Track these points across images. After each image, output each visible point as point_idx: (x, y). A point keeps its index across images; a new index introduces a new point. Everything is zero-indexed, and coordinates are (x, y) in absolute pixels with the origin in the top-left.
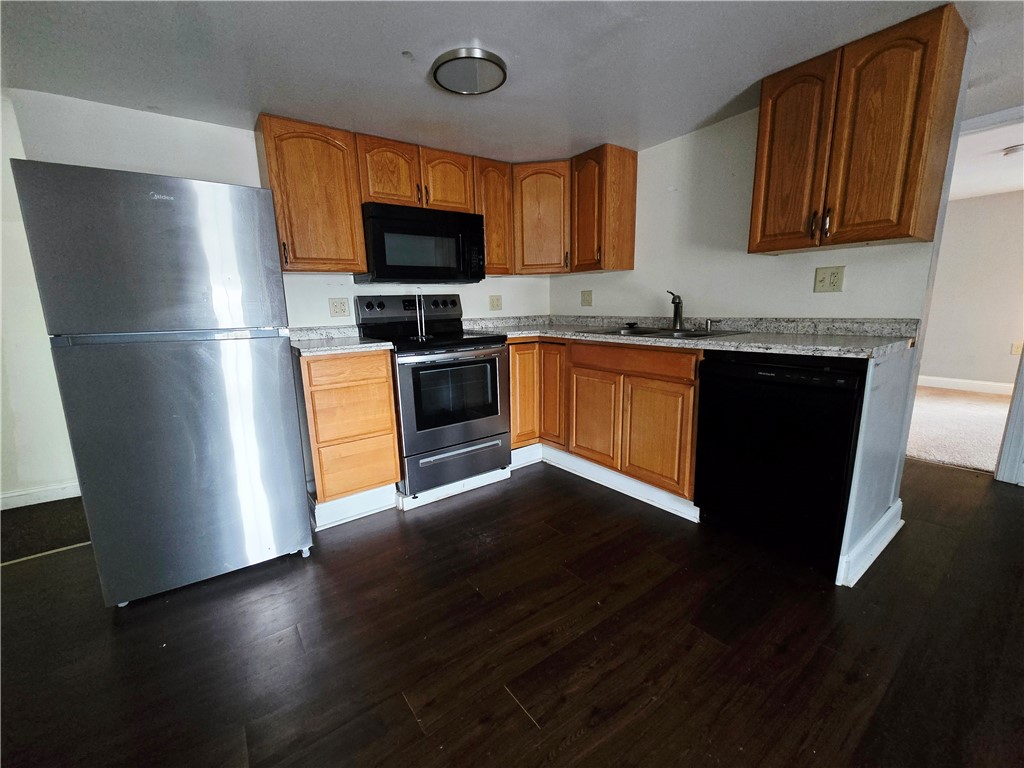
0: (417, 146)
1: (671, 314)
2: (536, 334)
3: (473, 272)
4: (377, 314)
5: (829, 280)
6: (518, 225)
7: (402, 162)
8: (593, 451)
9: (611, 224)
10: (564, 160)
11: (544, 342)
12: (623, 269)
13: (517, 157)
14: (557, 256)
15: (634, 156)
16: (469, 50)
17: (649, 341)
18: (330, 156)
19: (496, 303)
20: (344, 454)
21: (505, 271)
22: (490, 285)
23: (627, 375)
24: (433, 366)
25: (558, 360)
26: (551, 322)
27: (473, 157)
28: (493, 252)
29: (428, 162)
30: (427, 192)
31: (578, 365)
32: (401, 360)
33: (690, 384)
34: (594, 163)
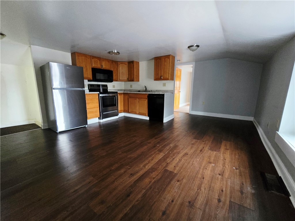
0: (101, 58)
1: (145, 89)
2: (123, 92)
3: (111, 81)
4: (92, 88)
5: (164, 85)
6: (118, 72)
7: (98, 61)
8: (133, 112)
9: (135, 74)
10: (127, 62)
11: (124, 94)
12: (137, 81)
13: (118, 60)
14: (126, 79)
15: (139, 63)
16: (115, 51)
17: (141, 93)
18: (86, 60)
19: (114, 86)
20: (91, 111)
21: (116, 81)
22: (114, 83)
23: (138, 98)
24: (105, 96)
25: (127, 97)
26: (124, 90)
27: (110, 60)
28: (114, 77)
29: (103, 61)
30: (103, 66)
31: (130, 97)
32: (100, 95)
33: (146, 99)
34: (132, 63)
